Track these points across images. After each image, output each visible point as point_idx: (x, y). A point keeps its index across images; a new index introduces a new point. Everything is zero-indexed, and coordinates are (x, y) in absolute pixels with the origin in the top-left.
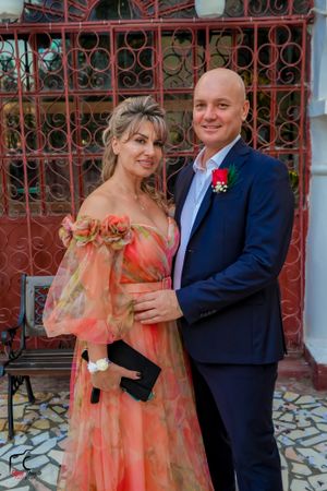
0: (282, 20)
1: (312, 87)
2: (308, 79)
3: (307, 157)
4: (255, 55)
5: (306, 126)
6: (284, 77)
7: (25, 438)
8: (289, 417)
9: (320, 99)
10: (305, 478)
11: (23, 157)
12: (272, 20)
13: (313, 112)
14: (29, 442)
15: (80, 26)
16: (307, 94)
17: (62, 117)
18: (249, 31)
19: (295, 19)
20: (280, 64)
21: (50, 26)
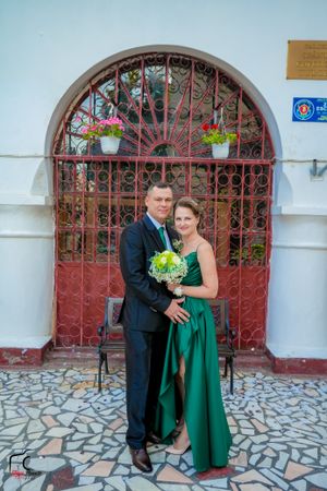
0: (258, 162)
1: (273, 198)
2: (271, 194)
3: (270, 237)
4: (243, 180)
5: (270, 220)
6: (259, 192)
7: (108, 392)
8: (260, 387)
9: (279, 205)
10: (274, 417)
11: (109, 229)
12: (252, 161)
13: (274, 211)
14: (110, 393)
15: (147, 159)
16: (271, 202)
17: (133, 208)
18: (240, 167)
19: (265, 162)
20: (256, 185)
21: (130, 158)
